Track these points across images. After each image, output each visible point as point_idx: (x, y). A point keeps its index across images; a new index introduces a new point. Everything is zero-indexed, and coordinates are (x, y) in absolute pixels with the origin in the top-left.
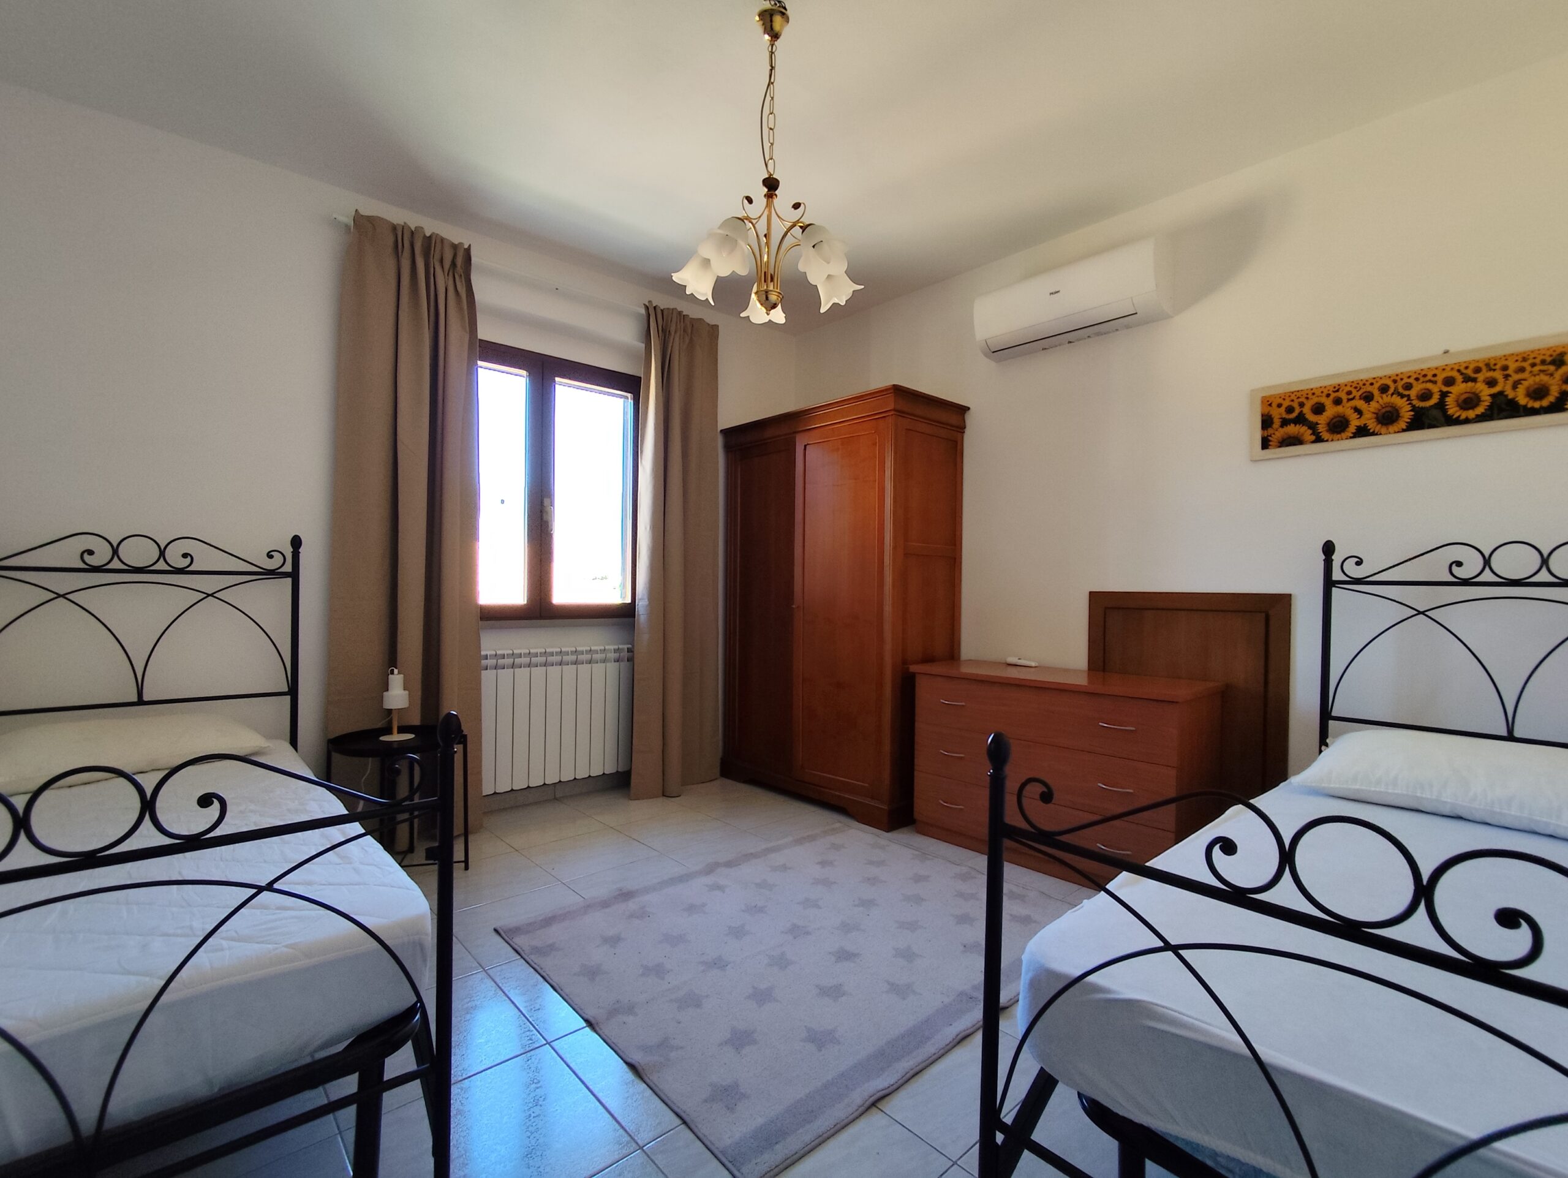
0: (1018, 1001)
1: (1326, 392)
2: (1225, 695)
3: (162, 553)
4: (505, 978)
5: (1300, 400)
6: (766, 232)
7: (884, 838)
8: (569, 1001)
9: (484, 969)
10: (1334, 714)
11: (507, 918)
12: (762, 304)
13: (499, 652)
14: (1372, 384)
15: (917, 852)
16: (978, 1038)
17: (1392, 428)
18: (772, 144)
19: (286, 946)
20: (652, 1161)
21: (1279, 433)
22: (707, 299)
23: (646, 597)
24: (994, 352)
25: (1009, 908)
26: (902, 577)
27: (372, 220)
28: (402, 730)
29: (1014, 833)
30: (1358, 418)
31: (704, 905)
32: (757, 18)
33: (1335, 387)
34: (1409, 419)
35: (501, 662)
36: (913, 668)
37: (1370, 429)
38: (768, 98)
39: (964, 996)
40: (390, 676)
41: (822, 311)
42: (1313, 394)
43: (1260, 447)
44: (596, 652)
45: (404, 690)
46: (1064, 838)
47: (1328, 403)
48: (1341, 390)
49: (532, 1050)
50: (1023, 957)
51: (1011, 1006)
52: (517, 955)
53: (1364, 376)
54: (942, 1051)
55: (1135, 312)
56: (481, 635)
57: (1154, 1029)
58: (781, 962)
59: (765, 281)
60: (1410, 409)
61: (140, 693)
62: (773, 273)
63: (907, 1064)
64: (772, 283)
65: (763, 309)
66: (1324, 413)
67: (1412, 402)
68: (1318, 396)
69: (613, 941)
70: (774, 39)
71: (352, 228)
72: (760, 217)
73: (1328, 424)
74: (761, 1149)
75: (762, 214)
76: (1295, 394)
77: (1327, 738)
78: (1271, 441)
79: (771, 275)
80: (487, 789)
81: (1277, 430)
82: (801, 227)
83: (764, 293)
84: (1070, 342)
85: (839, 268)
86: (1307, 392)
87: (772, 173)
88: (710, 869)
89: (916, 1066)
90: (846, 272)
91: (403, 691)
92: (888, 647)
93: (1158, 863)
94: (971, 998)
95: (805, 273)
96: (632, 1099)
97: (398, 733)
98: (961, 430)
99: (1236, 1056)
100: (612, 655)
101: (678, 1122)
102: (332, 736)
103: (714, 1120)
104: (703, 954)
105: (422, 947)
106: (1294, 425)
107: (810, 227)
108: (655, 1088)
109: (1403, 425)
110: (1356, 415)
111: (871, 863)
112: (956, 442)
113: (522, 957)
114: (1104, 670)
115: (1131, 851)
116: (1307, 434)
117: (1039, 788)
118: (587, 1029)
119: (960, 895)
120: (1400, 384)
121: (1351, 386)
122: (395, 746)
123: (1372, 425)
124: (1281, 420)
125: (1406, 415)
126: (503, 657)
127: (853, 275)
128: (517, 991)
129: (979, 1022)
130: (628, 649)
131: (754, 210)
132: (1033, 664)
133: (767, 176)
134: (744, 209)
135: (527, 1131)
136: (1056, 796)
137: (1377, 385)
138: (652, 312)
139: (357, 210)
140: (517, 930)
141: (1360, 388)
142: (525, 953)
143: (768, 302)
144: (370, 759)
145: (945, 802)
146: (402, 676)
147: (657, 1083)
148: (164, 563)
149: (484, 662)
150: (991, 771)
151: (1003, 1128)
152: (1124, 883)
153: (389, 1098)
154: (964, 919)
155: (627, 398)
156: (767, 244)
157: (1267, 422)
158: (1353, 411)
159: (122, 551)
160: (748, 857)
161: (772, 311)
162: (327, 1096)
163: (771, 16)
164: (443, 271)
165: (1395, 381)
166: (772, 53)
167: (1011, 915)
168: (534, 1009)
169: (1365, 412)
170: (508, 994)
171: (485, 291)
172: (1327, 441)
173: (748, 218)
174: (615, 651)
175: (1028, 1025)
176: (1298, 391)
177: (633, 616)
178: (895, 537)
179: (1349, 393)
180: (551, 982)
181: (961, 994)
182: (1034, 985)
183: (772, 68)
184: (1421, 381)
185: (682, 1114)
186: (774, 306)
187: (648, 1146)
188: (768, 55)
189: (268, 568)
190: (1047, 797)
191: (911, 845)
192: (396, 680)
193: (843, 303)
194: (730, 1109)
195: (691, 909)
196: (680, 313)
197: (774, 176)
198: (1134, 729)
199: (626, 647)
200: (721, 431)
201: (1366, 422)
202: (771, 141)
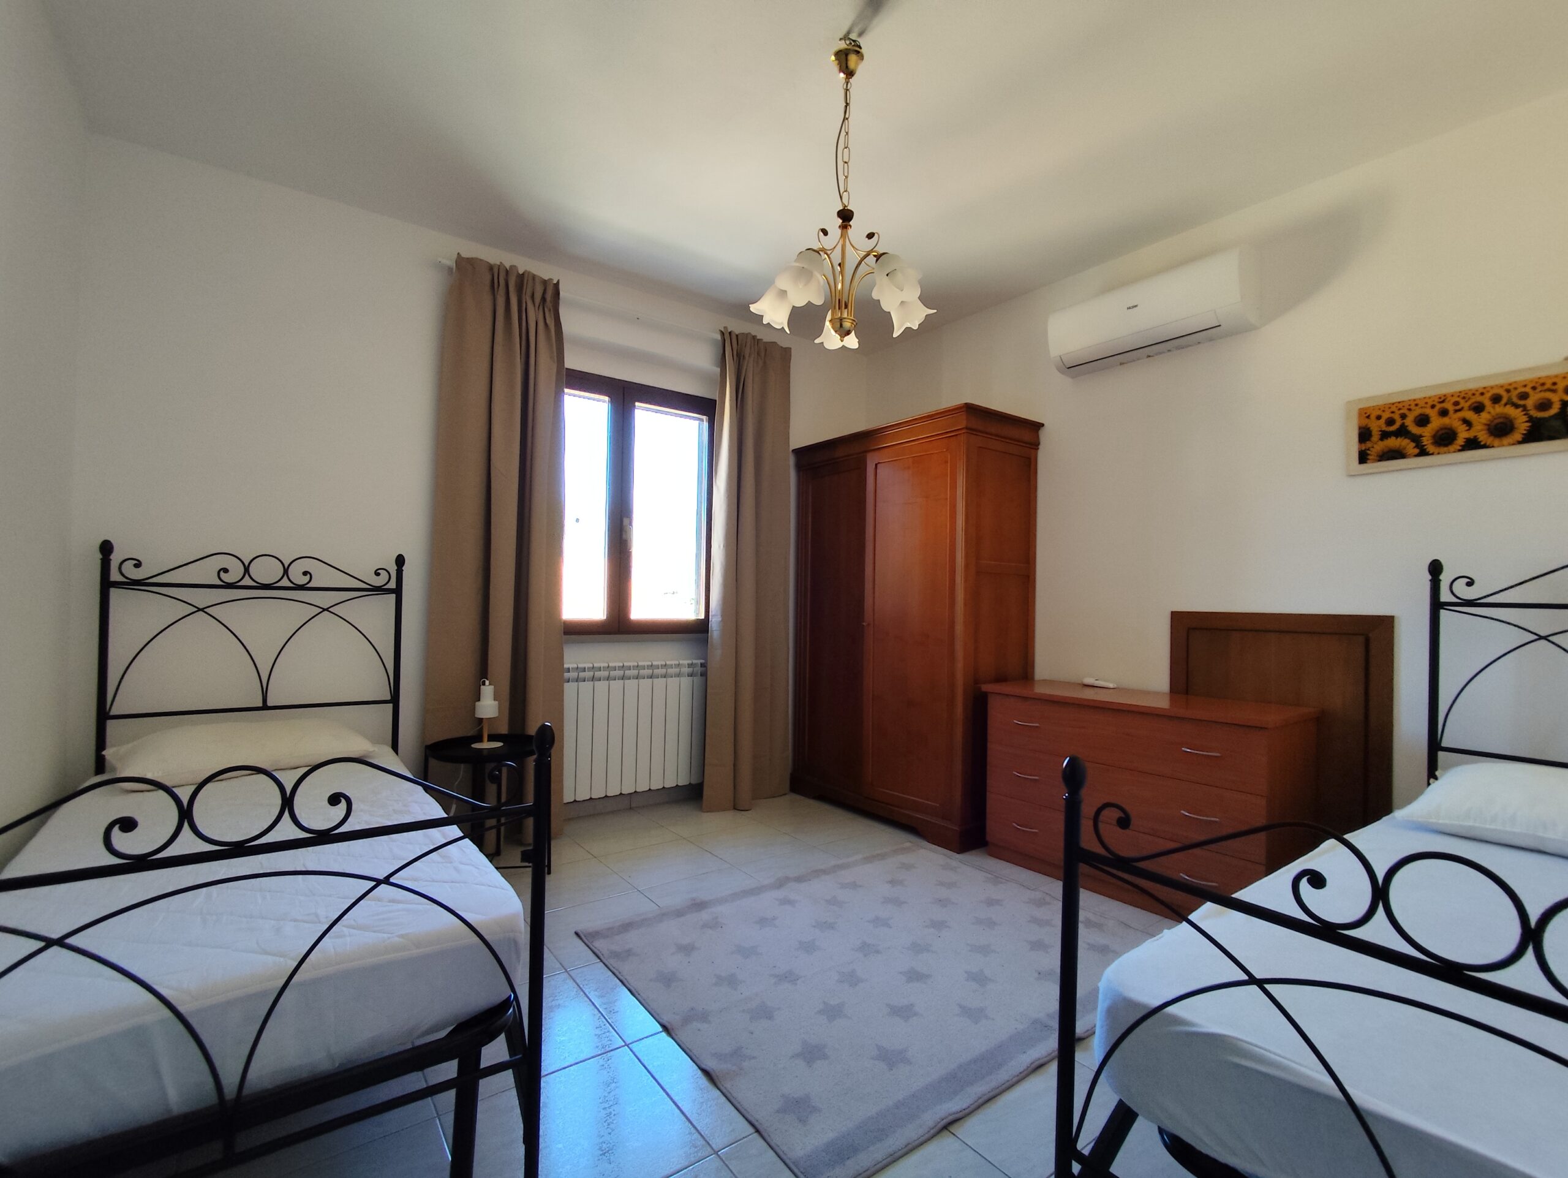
0: (1094, 1033)
1: (1430, 403)
2: (1321, 720)
3: (286, 571)
4: (585, 979)
5: (1401, 411)
6: (840, 261)
7: (955, 860)
8: (645, 1005)
9: (566, 970)
10: (1444, 744)
11: (589, 922)
12: (836, 332)
13: (580, 666)
14: (1482, 394)
15: (990, 876)
16: (1053, 1068)
17: (1506, 441)
18: (846, 177)
19: (399, 936)
20: (727, 1166)
21: (1379, 446)
22: (783, 328)
23: (719, 613)
24: (1069, 368)
25: (1085, 936)
26: (974, 596)
27: (472, 262)
28: (492, 738)
29: (1091, 858)
30: (1468, 430)
31: (774, 918)
32: (833, 58)
33: (1440, 398)
34: (1525, 430)
35: (582, 675)
36: (986, 688)
37: (1480, 442)
38: (843, 133)
39: (1038, 1025)
40: (482, 687)
41: (895, 335)
42: (1416, 405)
43: (1358, 462)
44: (671, 666)
45: (494, 700)
46: (1141, 865)
47: (1433, 414)
48: (1447, 401)
49: (612, 1050)
50: (1102, 985)
51: (1087, 1037)
52: (596, 958)
53: (1472, 386)
54: (1015, 1080)
55: (1219, 324)
56: (564, 649)
57: (1238, 1066)
58: (851, 979)
59: (839, 309)
60: (1527, 419)
61: (265, 700)
62: (847, 301)
63: (980, 1089)
64: (846, 310)
65: (837, 335)
66: (1428, 425)
67: (1529, 412)
68: (1422, 407)
69: (687, 949)
70: (849, 77)
71: (454, 270)
72: (835, 248)
73: (1434, 437)
74: (832, 1163)
75: (837, 245)
76: (1395, 405)
77: (1436, 770)
78: (1369, 455)
79: (845, 302)
80: (568, 797)
81: (1376, 444)
82: (875, 256)
83: (839, 320)
84: (1149, 356)
85: (912, 294)
86: (1409, 403)
87: (847, 205)
88: (780, 884)
89: (989, 1092)
90: (919, 298)
91: (493, 702)
92: (960, 665)
93: (1245, 895)
94: (1046, 1027)
95: (879, 301)
96: (707, 1105)
97: (488, 741)
98: (1035, 447)
99: (1328, 1098)
100: (686, 670)
101: (752, 1130)
102: (429, 743)
103: (786, 1131)
104: (775, 967)
105: (516, 943)
106: (1394, 438)
107: (883, 256)
108: (728, 1095)
109: (1518, 436)
110: (1464, 427)
111: (942, 884)
112: (1029, 459)
113: (601, 961)
114: (1187, 693)
115: (1217, 883)
116: (1409, 446)
117: (1116, 814)
118: (664, 1034)
119: (1035, 920)
120: (1514, 394)
121: (1459, 396)
122: (485, 753)
123: (1483, 437)
124: (1380, 433)
125: (1522, 426)
126: (584, 670)
127: (925, 300)
128: (596, 993)
129: (1054, 1051)
130: (701, 664)
131: (828, 242)
132: (1111, 686)
133: (842, 208)
134: (820, 241)
135: (608, 1128)
136: (1135, 821)
137: (1488, 395)
138: (726, 336)
139: (458, 254)
140: (596, 934)
141: (1469, 399)
142: (604, 957)
143: (841, 329)
144: (462, 766)
145: (1018, 825)
146: (492, 687)
147: (731, 1091)
148: (287, 580)
149: (566, 675)
150: (1067, 795)
151: (1080, 1158)
152: (1207, 914)
153: (486, 1086)
154: (1038, 945)
155: (702, 420)
156: (842, 272)
157: (1364, 435)
158: (1461, 422)
159: (253, 570)
160: (818, 873)
161: (846, 338)
162: (426, 1081)
163: (847, 55)
164: (534, 306)
165: (1508, 391)
166: (847, 90)
167: (1089, 944)
168: (613, 1011)
169: (1474, 423)
170: (589, 995)
171: (572, 323)
172: (1432, 454)
173: (824, 250)
174: (690, 666)
175: (1105, 1054)
176: (1399, 402)
177: (707, 631)
178: (967, 556)
179: (1456, 403)
180: (628, 985)
181: (1035, 1022)
182: (1112, 1012)
183: (847, 104)
184: (1538, 390)
185: (756, 1124)
186: (848, 333)
187: (722, 1151)
188: (842, 92)
189: (374, 585)
190: (1124, 822)
191: (983, 868)
192: (487, 690)
193: (915, 327)
194: (803, 1121)
195: (763, 922)
196: (754, 337)
197: (849, 208)
198: (1218, 754)
199: (699, 662)
200: (793, 451)
201: (1477, 434)
202: (846, 174)
